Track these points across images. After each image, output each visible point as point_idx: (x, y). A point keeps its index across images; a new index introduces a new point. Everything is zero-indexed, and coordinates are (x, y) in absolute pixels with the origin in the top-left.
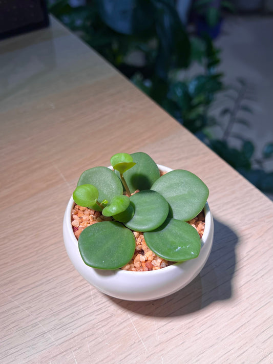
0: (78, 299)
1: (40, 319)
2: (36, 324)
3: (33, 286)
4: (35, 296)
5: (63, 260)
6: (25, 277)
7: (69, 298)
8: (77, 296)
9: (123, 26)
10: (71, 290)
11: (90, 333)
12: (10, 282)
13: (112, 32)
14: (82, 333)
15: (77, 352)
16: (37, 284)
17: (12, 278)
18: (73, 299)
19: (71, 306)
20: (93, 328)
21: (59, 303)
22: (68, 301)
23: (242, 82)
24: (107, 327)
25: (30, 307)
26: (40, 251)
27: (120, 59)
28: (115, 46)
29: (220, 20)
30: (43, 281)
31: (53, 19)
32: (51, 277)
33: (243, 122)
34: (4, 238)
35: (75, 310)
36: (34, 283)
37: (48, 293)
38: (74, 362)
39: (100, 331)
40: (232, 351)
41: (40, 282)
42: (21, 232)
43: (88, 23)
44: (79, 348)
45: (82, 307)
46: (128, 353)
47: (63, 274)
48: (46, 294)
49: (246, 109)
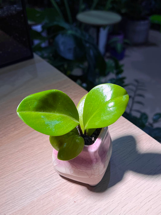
0: (53, 175)
1: (35, 184)
2: (34, 186)
4: (33, 175)
5: (45, 159)
7: (48, 175)
8: (52, 174)
9: (69, 56)
10: (49, 171)
11: (59, 188)
12: (21, 169)
13: (64, 59)
14: (55, 188)
15: (53, 196)
16: (34, 170)
18: (51, 175)
19: (49, 178)
20: (60, 186)
21: (45, 177)
22: (48, 176)
23: (137, 81)
24: (67, 185)
25: (31, 180)
26: (34, 156)
27: (69, 73)
28: (66, 66)
29: (124, 49)
30: (36, 168)
33: (139, 103)
34: (17, 152)
35: (52, 179)
36: (32, 169)
37: (39, 173)
38: (52, 200)
39: (63, 187)
40: (123, 192)
41: (35, 169)
43: (51, 55)
44: (54, 195)
45: (54, 178)
46: (76, 195)
48: (38, 174)
49: (140, 95)
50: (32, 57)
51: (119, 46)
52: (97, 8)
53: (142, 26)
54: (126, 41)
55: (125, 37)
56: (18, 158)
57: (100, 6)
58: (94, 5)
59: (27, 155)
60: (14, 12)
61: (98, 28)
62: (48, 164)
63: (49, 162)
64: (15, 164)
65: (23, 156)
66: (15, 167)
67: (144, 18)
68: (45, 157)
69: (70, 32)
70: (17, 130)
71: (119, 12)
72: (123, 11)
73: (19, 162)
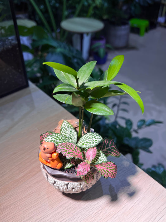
3: (41, 219)
6: (37, 215)
12: (31, 218)
16: (43, 217)
17: (31, 216)
26: (42, 202)
29: (106, 54)
31: (30, 83)
32: (48, 214)
34: (25, 197)
41: (44, 217)
42: (32, 194)
47: (53, 212)
49: (125, 103)
50: (27, 86)
51: (102, 51)
52: (80, 16)
53: (122, 31)
54: (108, 46)
55: (107, 42)
56: (26, 205)
57: (83, 13)
58: (77, 12)
59: (35, 200)
60: (9, 46)
61: (81, 35)
62: (56, 210)
63: (57, 207)
64: (24, 212)
65: (31, 202)
66: (25, 215)
67: (124, 23)
68: (52, 203)
69: (59, 50)
70: (22, 173)
71: (100, 19)
72: (105, 17)
73: (28, 209)
